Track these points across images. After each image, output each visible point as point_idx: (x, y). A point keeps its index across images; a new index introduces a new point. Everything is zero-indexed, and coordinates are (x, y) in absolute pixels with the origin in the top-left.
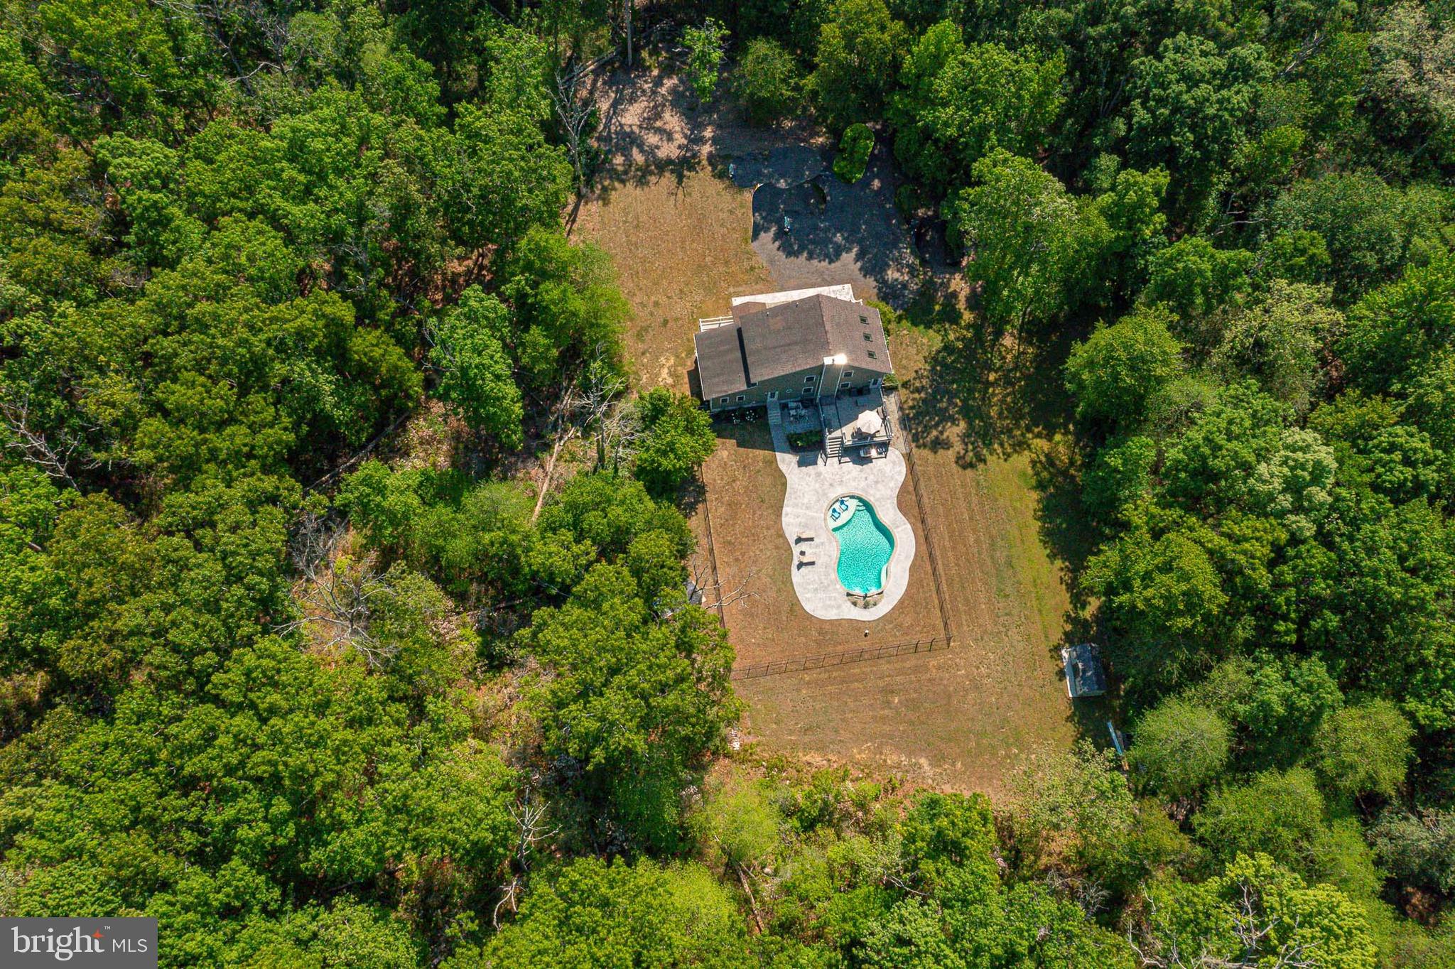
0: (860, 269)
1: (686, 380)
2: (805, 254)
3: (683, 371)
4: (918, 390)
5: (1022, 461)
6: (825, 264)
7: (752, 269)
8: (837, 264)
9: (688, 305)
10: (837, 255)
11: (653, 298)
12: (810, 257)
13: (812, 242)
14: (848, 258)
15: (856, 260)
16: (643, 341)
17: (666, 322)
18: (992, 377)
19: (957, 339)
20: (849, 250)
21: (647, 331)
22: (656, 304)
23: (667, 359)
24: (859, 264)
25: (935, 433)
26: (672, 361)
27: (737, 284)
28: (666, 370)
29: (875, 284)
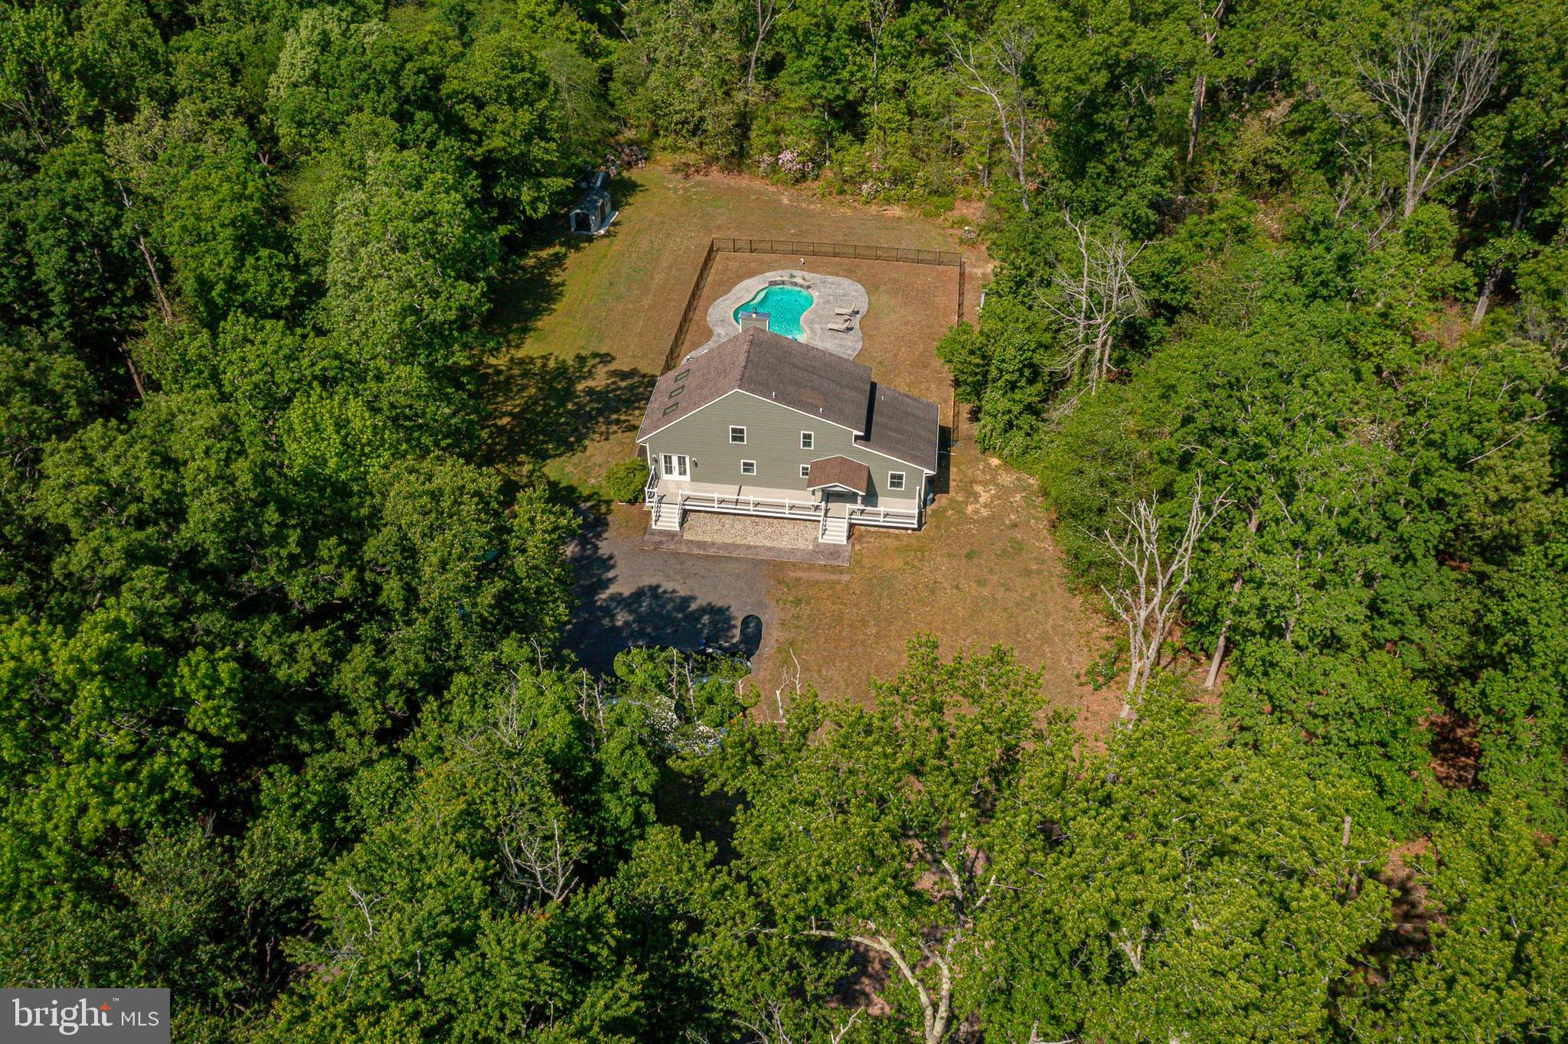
0: (613, 567)
1: (952, 484)
2: (693, 606)
3: (955, 493)
4: (618, 422)
5: (531, 348)
6: (667, 585)
7: (798, 602)
8: (648, 581)
9: (926, 570)
10: (638, 595)
11: (986, 592)
12: (687, 600)
13: (674, 622)
14: (623, 584)
15: (611, 581)
16: (1013, 540)
17: (969, 556)
18: (506, 420)
19: (521, 464)
20: (618, 599)
21: (1004, 551)
22: (981, 582)
23: (977, 512)
24: (610, 574)
25: (623, 384)
26: (970, 508)
27: (832, 585)
28: (982, 500)
29: (600, 544)
